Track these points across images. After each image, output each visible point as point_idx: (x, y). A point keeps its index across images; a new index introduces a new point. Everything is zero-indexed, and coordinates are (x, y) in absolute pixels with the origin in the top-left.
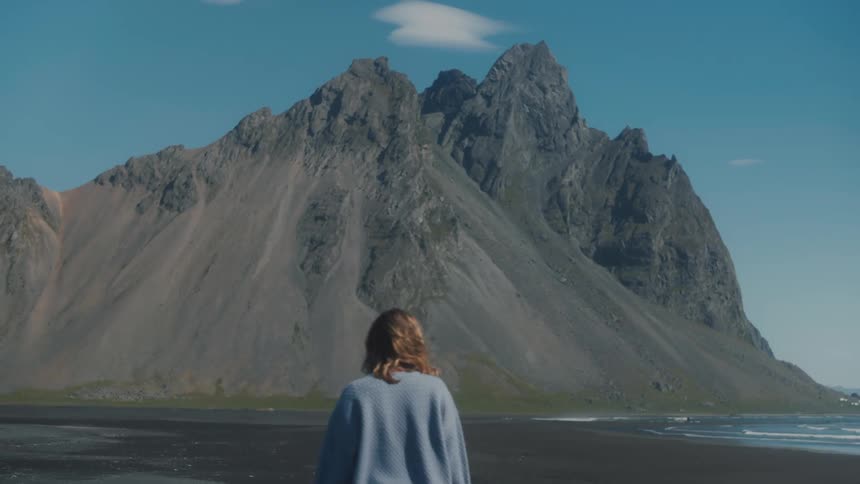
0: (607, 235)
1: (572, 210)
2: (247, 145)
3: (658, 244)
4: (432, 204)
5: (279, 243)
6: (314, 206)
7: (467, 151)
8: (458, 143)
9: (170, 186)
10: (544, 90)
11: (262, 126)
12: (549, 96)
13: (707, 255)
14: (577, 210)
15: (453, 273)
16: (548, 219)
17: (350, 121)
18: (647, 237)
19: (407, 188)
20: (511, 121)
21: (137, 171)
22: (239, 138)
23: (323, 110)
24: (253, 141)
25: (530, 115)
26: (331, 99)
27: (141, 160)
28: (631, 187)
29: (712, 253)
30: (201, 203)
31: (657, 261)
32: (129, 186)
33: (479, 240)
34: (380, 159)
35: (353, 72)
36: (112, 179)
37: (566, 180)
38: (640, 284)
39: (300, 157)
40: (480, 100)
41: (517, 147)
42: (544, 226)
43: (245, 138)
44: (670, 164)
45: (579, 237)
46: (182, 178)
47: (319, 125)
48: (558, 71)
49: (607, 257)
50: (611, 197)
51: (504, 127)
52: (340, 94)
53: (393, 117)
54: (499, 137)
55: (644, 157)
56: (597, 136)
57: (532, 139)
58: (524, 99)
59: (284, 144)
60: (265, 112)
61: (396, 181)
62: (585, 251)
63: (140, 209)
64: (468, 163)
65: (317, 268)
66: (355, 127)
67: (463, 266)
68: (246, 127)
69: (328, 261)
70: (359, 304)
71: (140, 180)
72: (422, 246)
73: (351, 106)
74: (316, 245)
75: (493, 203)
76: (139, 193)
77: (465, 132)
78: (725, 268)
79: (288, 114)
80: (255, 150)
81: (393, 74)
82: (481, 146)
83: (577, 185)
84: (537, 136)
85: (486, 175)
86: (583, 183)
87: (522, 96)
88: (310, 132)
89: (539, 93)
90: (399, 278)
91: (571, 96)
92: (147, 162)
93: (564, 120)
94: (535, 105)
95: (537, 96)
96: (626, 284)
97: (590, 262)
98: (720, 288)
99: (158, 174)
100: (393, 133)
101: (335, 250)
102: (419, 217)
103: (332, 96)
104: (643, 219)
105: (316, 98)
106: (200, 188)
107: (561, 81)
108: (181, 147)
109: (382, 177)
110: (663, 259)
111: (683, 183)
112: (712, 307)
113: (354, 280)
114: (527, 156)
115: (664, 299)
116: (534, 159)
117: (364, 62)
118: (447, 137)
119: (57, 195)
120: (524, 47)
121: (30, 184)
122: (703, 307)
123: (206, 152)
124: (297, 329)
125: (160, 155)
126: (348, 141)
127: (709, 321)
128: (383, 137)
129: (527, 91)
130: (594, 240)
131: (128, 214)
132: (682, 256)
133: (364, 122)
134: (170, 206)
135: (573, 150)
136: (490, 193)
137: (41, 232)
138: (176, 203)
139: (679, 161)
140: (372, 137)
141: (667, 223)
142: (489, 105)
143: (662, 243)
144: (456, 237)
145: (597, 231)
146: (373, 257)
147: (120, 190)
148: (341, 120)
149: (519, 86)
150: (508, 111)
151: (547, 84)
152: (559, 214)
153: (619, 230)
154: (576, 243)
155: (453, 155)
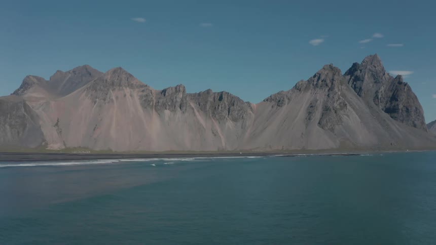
0: (388, 105)
1: (380, 99)
2: (298, 89)
3: (401, 106)
4: (340, 101)
5: (302, 113)
6: (311, 104)
7: (355, 85)
8: (353, 83)
9: (279, 101)
10: (375, 67)
11: (302, 84)
12: (377, 68)
13: (414, 108)
14: (382, 99)
15: (345, 118)
16: (374, 102)
17: (322, 81)
18: (398, 105)
19: (333, 97)
20: (366, 76)
21: (273, 98)
22: (296, 88)
23: (316, 79)
24: (299, 89)
25: (372, 74)
26: (318, 76)
27: (274, 95)
28: (396, 91)
29: (416, 108)
30: (286, 104)
31: (400, 111)
32: (271, 101)
33: (354, 109)
34: (329, 91)
35: (324, 68)
36: (267, 100)
37: (380, 91)
38: (396, 117)
39: (310, 91)
40: (359, 71)
41: (368, 83)
42: (372, 103)
43: (297, 88)
44: (406, 85)
45: (381, 106)
46: (282, 99)
47: (315, 83)
48: (379, 61)
49: (388, 111)
50: (391, 94)
51: (364, 78)
52: (320, 75)
53: (333, 79)
54: (363, 81)
55: (400, 83)
56: (391, 78)
57: (373, 80)
58: (370, 70)
59: (307, 89)
60: (302, 81)
61: (331, 96)
62: (382, 109)
63: (272, 107)
64: (355, 88)
65: (310, 119)
66: (323, 83)
67: (348, 116)
68: (298, 85)
69: (312, 117)
70: (318, 127)
71: (273, 100)
72: (336, 112)
73: (323, 77)
74: (310, 113)
75: (360, 99)
76: (273, 103)
77: (355, 80)
78: (420, 112)
79: (308, 81)
80: (300, 90)
81: (335, 67)
82: (358, 84)
83: (383, 92)
84: (374, 79)
85: (359, 91)
86: (385, 91)
87: (369, 69)
88: (313, 85)
89: (374, 68)
90: (328, 120)
91: (383, 68)
92: (275, 95)
93: (382, 74)
94: (373, 71)
95: (373, 69)
96: (392, 117)
97: (383, 112)
98: (418, 117)
99: (277, 98)
100: (332, 84)
101: (314, 115)
102: (336, 105)
103: (318, 75)
104: (397, 100)
105: (315, 76)
106: (287, 101)
107: (380, 64)
108: (283, 91)
109: (328, 95)
110: (402, 110)
111: (409, 89)
112: (416, 122)
113: (318, 121)
114: (371, 85)
115: (402, 121)
116: (373, 85)
117: (327, 65)
118: (350, 82)
119: (255, 105)
120: (371, 56)
121: (248, 103)
122: (413, 122)
123: (288, 92)
124: (302, 134)
125: (278, 93)
126: (321, 86)
127: (415, 126)
128: (330, 85)
129: (370, 68)
130: (385, 106)
131: (270, 108)
132: (407, 109)
133: (325, 81)
134: (279, 106)
135: (384, 82)
136: (360, 96)
137: (250, 114)
138: (280, 105)
139: (408, 84)
140: (327, 85)
141: (403, 101)
142: (361, 72)
143: (402, 106)
144: (346, 109)
145: (387, 104)
146: (323, 116)
147: (269, 102)
148: (320, 81)
149: (368, 67)
150: (365, 74)
151: (376, 66)
152: (377, 100)
153: (391, 103)
154: (381, 107)
155: (352, 86)
